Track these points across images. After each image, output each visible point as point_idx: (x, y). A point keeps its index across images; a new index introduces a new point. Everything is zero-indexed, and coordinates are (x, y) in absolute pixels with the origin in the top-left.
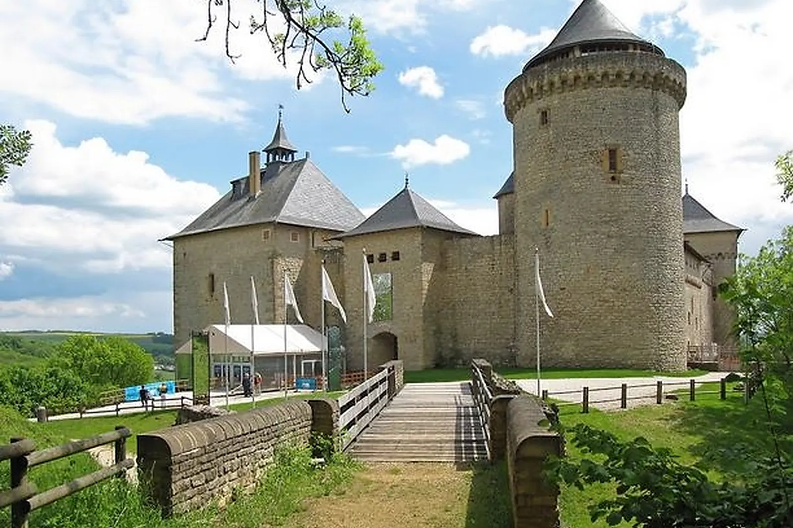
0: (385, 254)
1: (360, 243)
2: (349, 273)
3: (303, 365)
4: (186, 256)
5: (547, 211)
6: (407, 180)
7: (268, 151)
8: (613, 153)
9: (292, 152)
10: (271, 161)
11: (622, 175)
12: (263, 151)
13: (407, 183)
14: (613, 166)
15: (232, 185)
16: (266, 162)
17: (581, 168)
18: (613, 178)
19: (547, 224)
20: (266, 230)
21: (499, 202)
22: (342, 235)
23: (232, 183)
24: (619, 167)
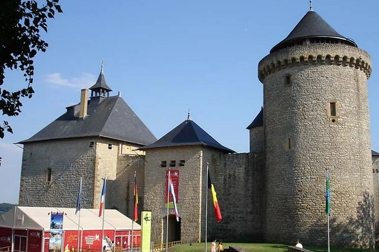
0: (175, 161)
1: (157, 153)
2: (148, 173)
3: (115, 238)
4: (33, 155)
5: (290, 140)
6: (189, 114)
7: (93, 89)
8: (333, 105)
9: (108, 91)
10: (94, 95)
11: (339, 119)
12: (90, 89)
13: (189, 116)
14: (333, 113)
15: (66, 110)
16: (90, 96)
17: (313, 113)
18: (333, 121)
19: (290, 148)
20: (92, 141)
21: (250, 132)
22: (144, 147)
23: (67, 108)
24: (337, 114)
